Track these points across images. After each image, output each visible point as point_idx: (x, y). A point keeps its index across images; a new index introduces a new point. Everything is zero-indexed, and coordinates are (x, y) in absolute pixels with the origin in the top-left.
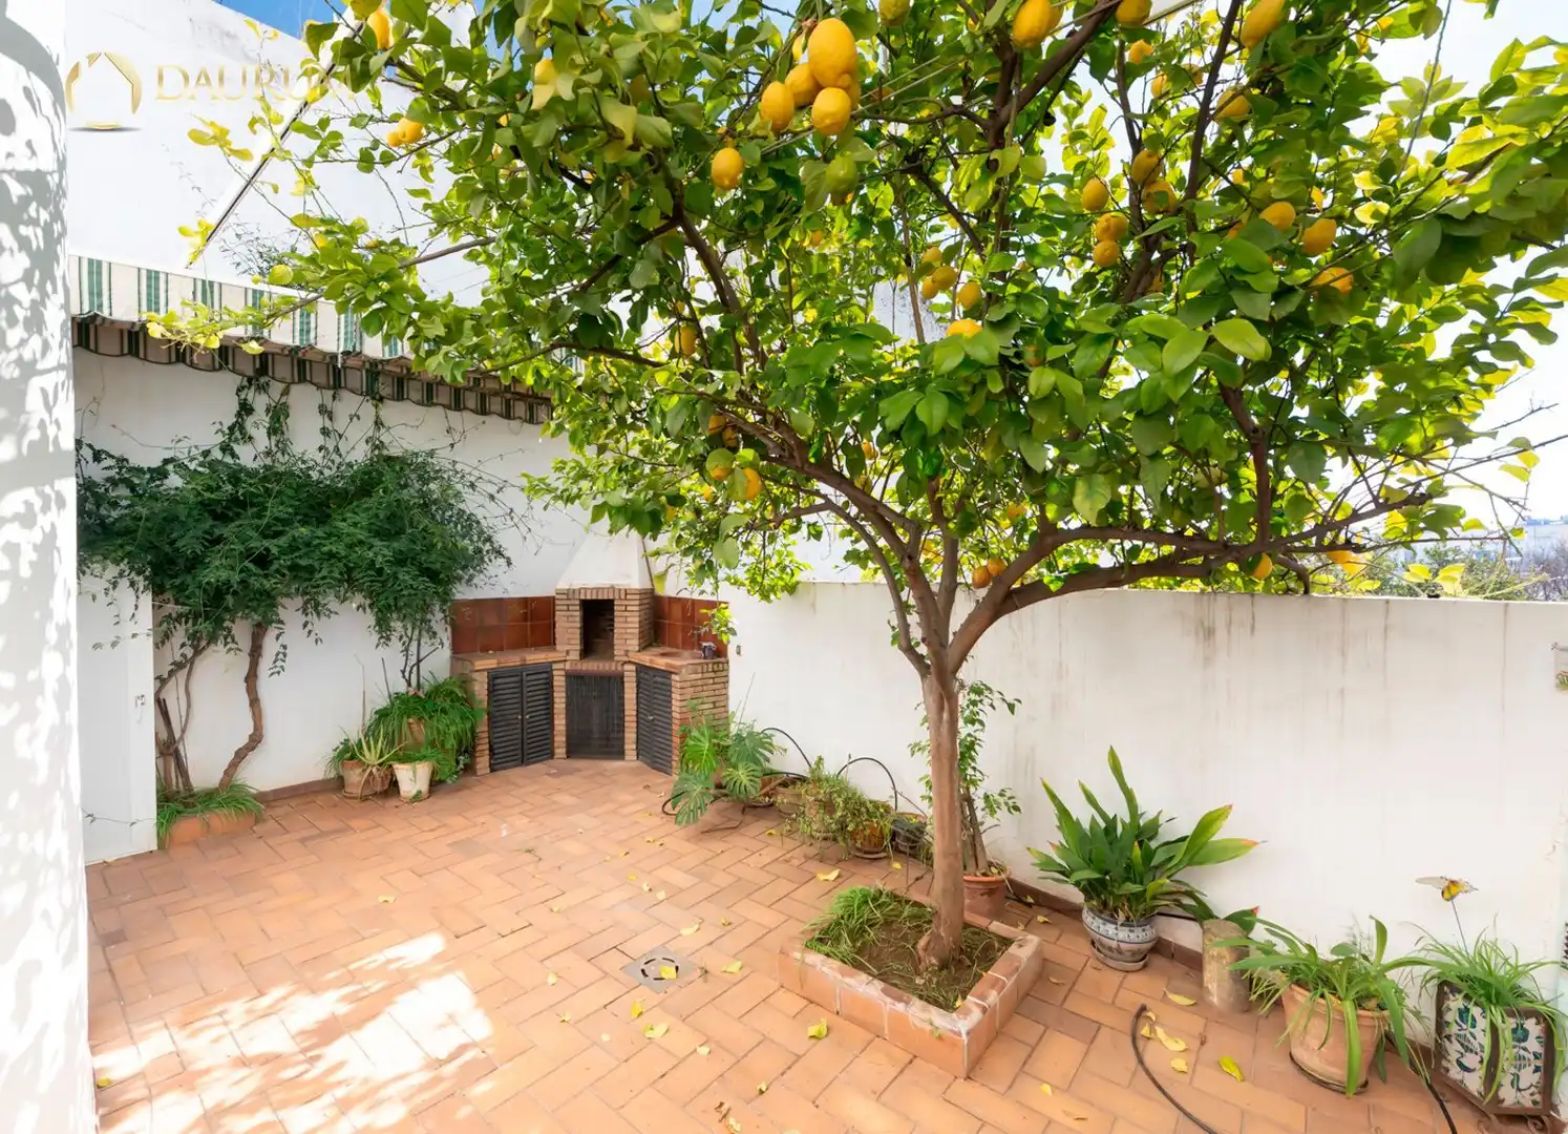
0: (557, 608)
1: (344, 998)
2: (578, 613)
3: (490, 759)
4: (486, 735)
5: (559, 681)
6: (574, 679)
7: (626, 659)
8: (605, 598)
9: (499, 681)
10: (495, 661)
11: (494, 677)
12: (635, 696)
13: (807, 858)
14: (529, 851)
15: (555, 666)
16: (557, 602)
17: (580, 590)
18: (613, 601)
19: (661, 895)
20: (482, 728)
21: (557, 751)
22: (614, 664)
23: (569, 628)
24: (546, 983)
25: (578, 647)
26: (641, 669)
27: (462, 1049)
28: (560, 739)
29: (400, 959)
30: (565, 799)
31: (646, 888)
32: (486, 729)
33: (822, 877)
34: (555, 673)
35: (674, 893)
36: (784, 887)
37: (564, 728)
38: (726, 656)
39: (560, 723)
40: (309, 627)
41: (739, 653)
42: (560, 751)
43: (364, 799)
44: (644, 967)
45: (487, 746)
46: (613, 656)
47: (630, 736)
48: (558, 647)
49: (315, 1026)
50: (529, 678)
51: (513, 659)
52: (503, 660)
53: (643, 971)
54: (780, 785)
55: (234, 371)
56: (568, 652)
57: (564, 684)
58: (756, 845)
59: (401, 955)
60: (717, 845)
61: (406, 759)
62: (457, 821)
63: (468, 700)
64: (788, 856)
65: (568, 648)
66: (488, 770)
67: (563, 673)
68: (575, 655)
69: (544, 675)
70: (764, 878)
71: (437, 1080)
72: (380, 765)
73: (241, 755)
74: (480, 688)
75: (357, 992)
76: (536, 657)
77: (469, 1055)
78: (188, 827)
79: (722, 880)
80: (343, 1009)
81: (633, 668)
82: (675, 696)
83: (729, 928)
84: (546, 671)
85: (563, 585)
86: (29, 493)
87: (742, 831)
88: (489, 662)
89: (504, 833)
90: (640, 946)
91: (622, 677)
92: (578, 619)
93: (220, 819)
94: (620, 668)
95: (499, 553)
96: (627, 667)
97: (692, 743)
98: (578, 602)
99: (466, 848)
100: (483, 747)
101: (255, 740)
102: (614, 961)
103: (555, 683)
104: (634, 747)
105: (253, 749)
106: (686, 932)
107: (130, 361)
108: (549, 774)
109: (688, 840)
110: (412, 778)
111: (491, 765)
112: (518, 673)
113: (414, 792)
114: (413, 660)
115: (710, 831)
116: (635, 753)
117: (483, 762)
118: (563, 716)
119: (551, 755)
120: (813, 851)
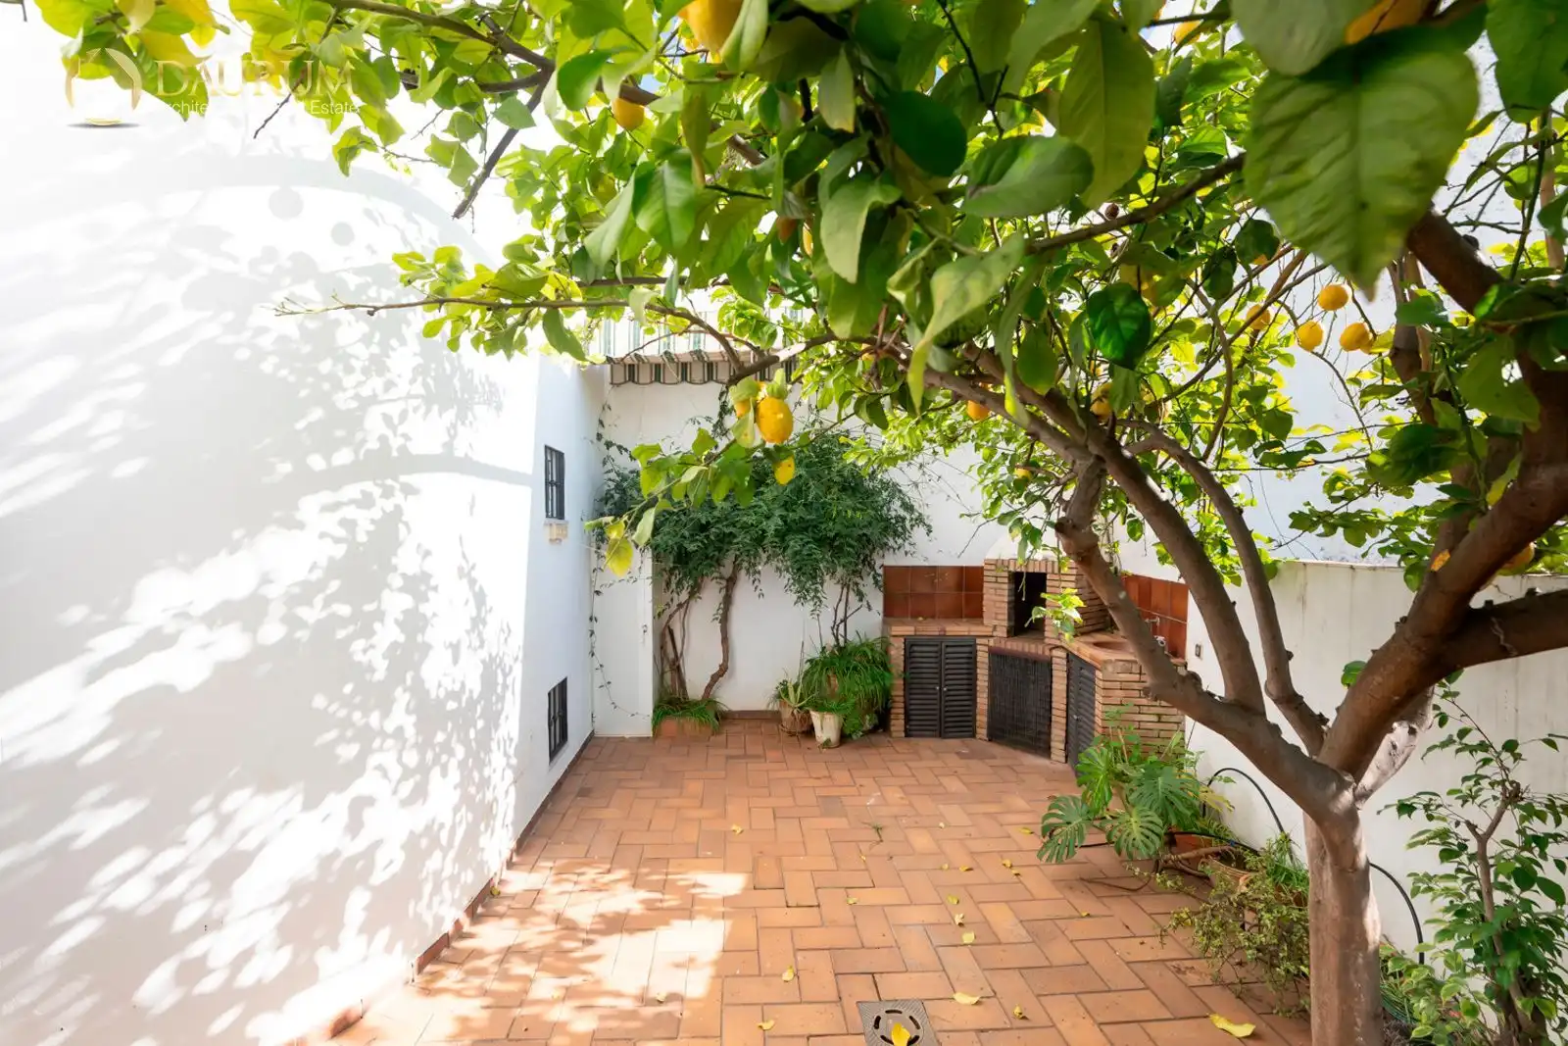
0: (985, 579)
1: (643, 902)
2: (1006, 586)
3: (906, 723)
4: (902, 699)
5: (983, 657)
6: (996, 655)
7: (1058, 643)
8: (1037, 570)
9: (915, 648)
10: (912, 628)
11: (910, 645)
12: (1065, 687)
13: (1218, 982)
14: (878, 829)
15: (978, 641)
16: (985, 573)
17: (1009, 561)
18: (1045, 575)
19: (968, 937)
20: (898, 692)
21: (978, 730)
22: (1040, 647)
23: (996, 600)
24: (781, 976)
25: (1006, 623)
26: (1071, 657)
27: (673, 997)
28: (982, 719)
29: (704, 886)
30: (954, 785)
31: (958, 920)
32: (902, 693)
33: (1221, 1023)
34: (979, 647)
35: (990, 940)
36: (1143, 1005)
37: (986, 707)
38: (1183, 657)
39: (983, 700)
40: (756, 583)
41: (1198, 655)
42: (982, 732)
43: (791, 734)
44: (882, 1014)
45: (902, 711)
46: (1044, 638)
47: (1058, 733)
48: (985, 622)
49: (610, 915)
50: (949, 650)
51: (931, 629)
52: (920, 628)
53: (878, 1019)
54: (1217, 854)
55: (717, 381)
56: (995, 627)
57: (987, 660)
58: (1142, 924)
59: (705, 883)
60: (1086, 904)
61: (819, 708)
62: (841, 776)
63: (885, 666)
64: (1188, 964)
65: (996, 622)
66: (903, 735)
67: (986, 649)
68: (1002, 632)
69: (967, 649)
70: (1126, 978)
71: (632, 1015)
72: (800, 708)
73: (715, 678)
74: (897, 653)
75: (656, 900)
76: (959, 629)
77: (673, 1007)
78: (670, 725)
79: (1061, 953)
80: (637, 909)
81: (1063, 654)
82: (1098, 697)
83: (1023, 1023)
84: (969, 646)
85: (992, 555)
86: (368, 486)
87: (1135, 897)
88: (908, 630)
89: (872, 801)
90: (897, 987)
91: (1050, 664)
92: (1006, 593)
93: (690, 724)
94: (1047, 653)
95: (920, 520)
96: (1055, 653)
97: (1086, 761)
98: (1006, 574)
99: (829, 806)
100: (898, 710)
101: (723, 670)
102: (861, 989)
103: (979, 659)
104: (1062, 746)
105: (722, 676)
106: (963, 999)
107: (657, 385)
108: (958, 753)
109: (1054, 881)
110: (826, 727)
111: (906, 731)
112: (939, 643)
113: (825, 739)
114: (841, 615)
115: (1094, 882)
116: (1063, 753)
117: (898, 724)
118: (985, 695)
119: (973, 735)
120: (1230, 974)
